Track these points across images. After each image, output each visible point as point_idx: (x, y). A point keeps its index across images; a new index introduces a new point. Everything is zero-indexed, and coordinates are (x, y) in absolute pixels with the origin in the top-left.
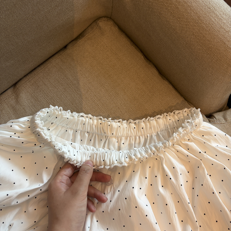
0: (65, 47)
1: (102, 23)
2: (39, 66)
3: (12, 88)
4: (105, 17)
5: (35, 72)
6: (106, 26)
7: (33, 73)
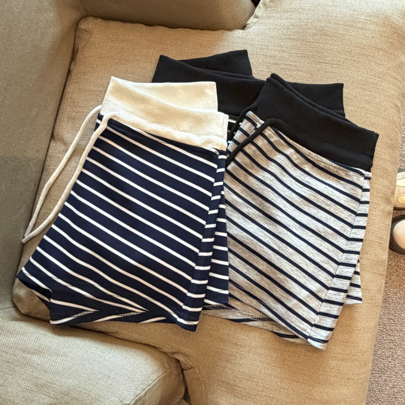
0: (69, 72)
1: (83, 26)
2: (60, 104)
3: (52, 141)
4: (82, 19)
5: (61, 111)
6: (88, 25)
7: (60, 113)
